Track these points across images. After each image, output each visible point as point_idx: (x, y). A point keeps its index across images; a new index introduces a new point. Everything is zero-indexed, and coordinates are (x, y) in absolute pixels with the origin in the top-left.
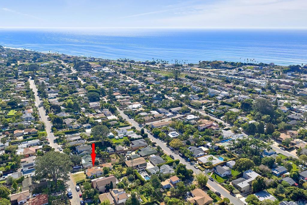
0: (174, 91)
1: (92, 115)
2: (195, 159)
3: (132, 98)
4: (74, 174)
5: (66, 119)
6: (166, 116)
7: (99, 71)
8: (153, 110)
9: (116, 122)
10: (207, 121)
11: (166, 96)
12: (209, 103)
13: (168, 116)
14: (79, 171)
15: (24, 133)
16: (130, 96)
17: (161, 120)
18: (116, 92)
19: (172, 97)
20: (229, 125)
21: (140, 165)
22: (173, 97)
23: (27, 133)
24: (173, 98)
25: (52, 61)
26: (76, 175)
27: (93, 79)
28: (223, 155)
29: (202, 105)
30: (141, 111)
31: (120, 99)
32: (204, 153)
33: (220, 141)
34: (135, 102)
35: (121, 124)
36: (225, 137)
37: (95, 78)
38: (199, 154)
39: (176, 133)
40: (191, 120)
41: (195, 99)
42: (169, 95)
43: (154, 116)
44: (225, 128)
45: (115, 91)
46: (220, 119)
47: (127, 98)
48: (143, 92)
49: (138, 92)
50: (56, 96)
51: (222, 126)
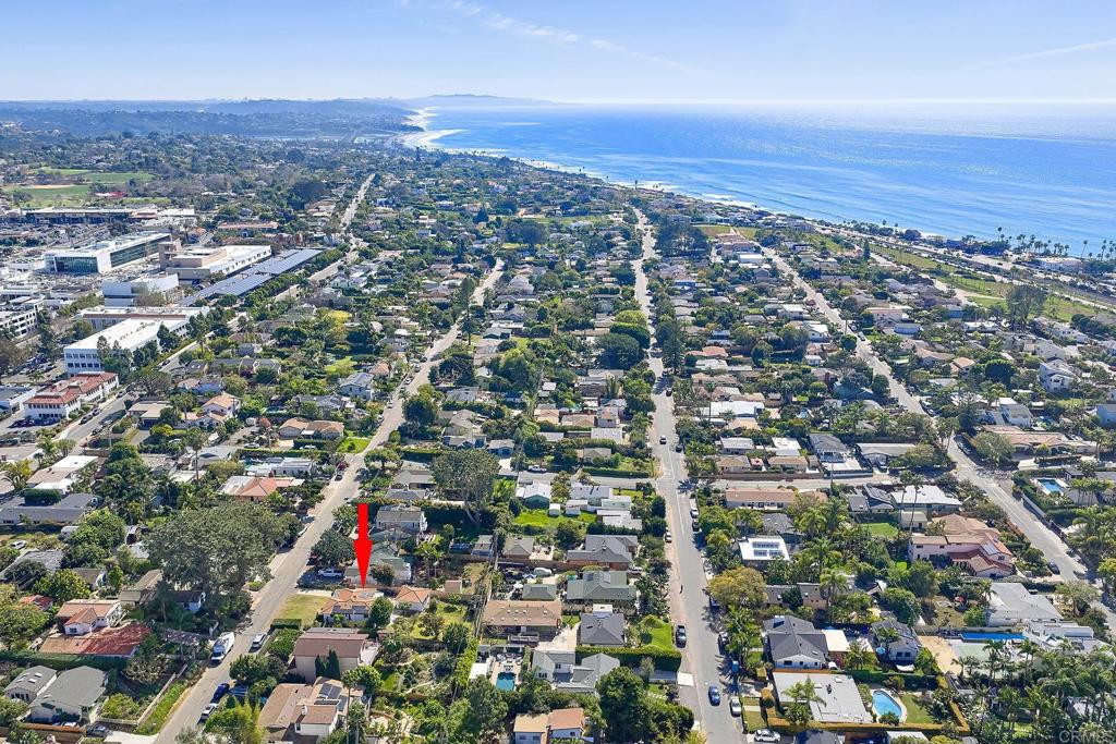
0: (946, 373)
1: (557, 412)
2: (762, 672)
3: (757, 374)
4: (304, 593)
5: (455, 412)
6: (824, 469)
7: (727, 260)
8: (792, 436)
9: (605, 453)
10: (981, 525)
11: (896, 389)
12: (1068, 450)
13: (828, 473)
14: (322, 589)
15: (304, 433)
16: (758, 365)
17: (790, 480)
18: (716, 344)
19: (922, 395)
20: (1082, 569)
21: (530, 628)
22: (924, 398)
23: (311, 433)
24: (920, 402)
25: (615, 214)
26: (304, 599)
27: (680, 288)
28: (918, 694)
29: (1026, 452)
30: (739, 432)
31: (710, 373)
32: (821, 661)
33: (963, 632)
34: (751, 393)
35: (626, 465)
36: (994, 618)
37: (690, 284)
38: (795, 659)
39: (777, 545)
40: (914, 506)
41: (1011, 419)
42: (914, 388)
43: (771, 461)
44: (1038, 580)
45: (712, 341)
46: (1058, 532)
47: (736, 374)
48: (818, 357)
49: (798, 356)
50: (509, 331)
51: (1041, 564)
